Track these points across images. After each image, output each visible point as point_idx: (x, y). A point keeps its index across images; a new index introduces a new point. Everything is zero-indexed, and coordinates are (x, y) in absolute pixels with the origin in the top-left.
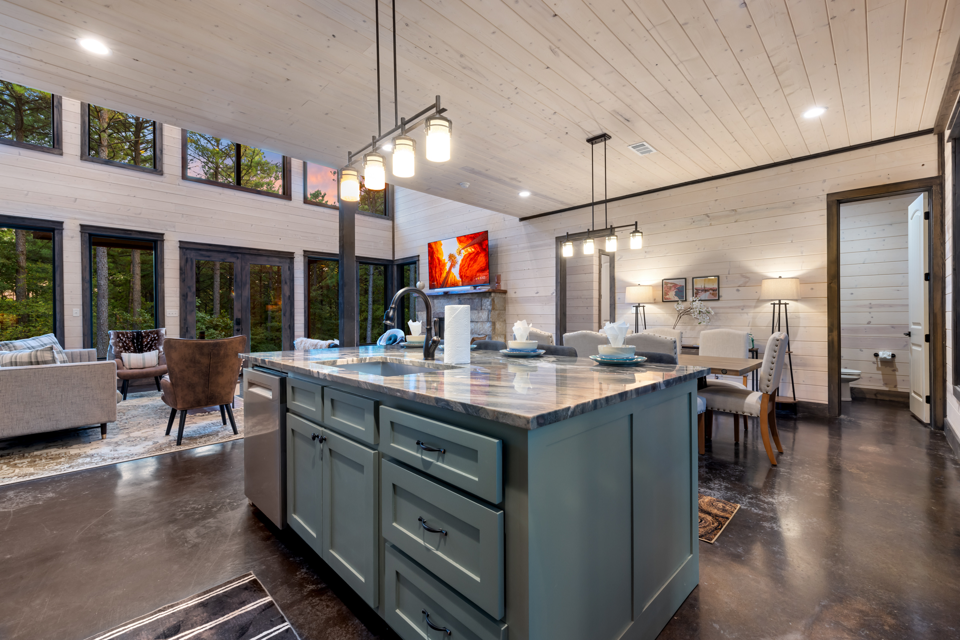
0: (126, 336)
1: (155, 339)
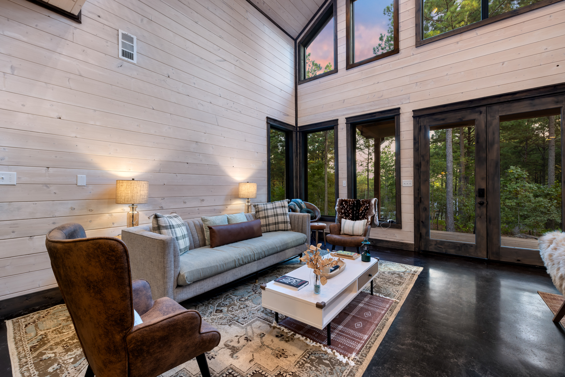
1: (368, 209)
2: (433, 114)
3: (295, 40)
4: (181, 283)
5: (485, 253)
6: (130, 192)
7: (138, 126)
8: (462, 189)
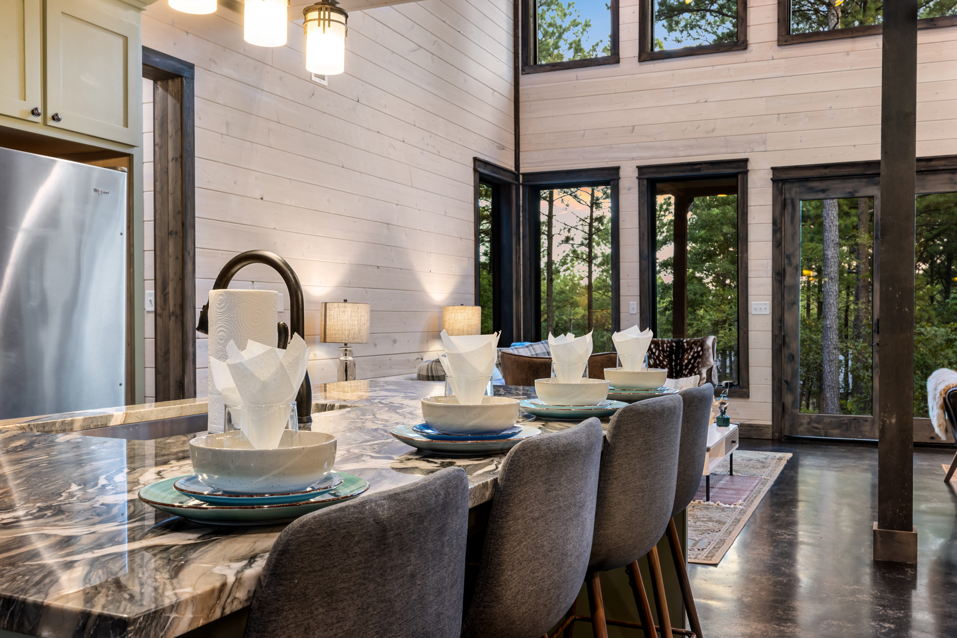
0: (661, 348)
1: (699, 356)
2: (808, 179)
6: (356, 322)
8: (862, 321)
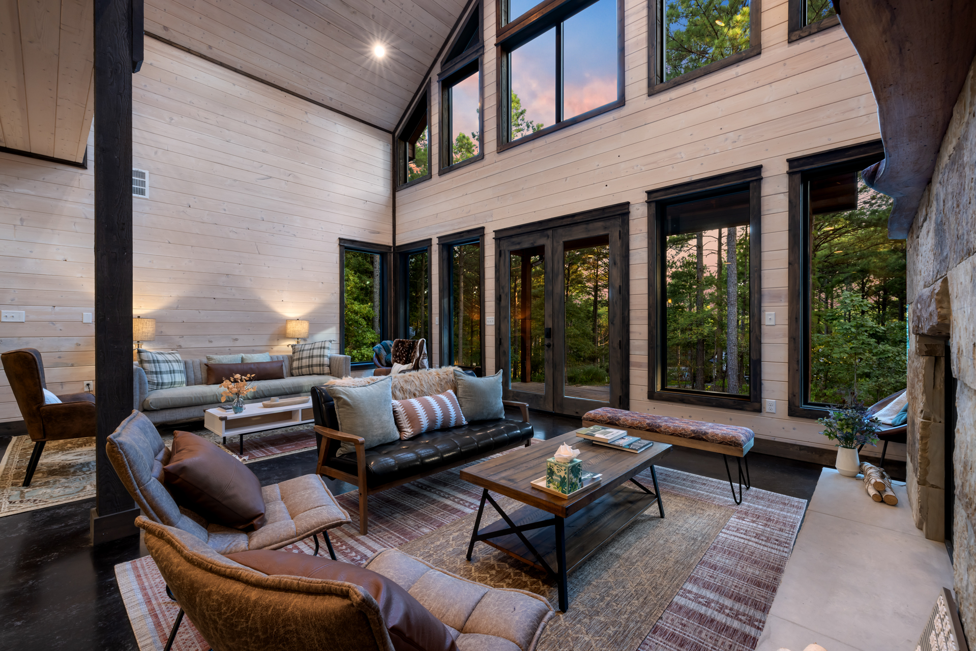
2: (511, 236)
3: (393, 133)
4: (146, 407)
5: (552, 405)
7: (150, 262)
